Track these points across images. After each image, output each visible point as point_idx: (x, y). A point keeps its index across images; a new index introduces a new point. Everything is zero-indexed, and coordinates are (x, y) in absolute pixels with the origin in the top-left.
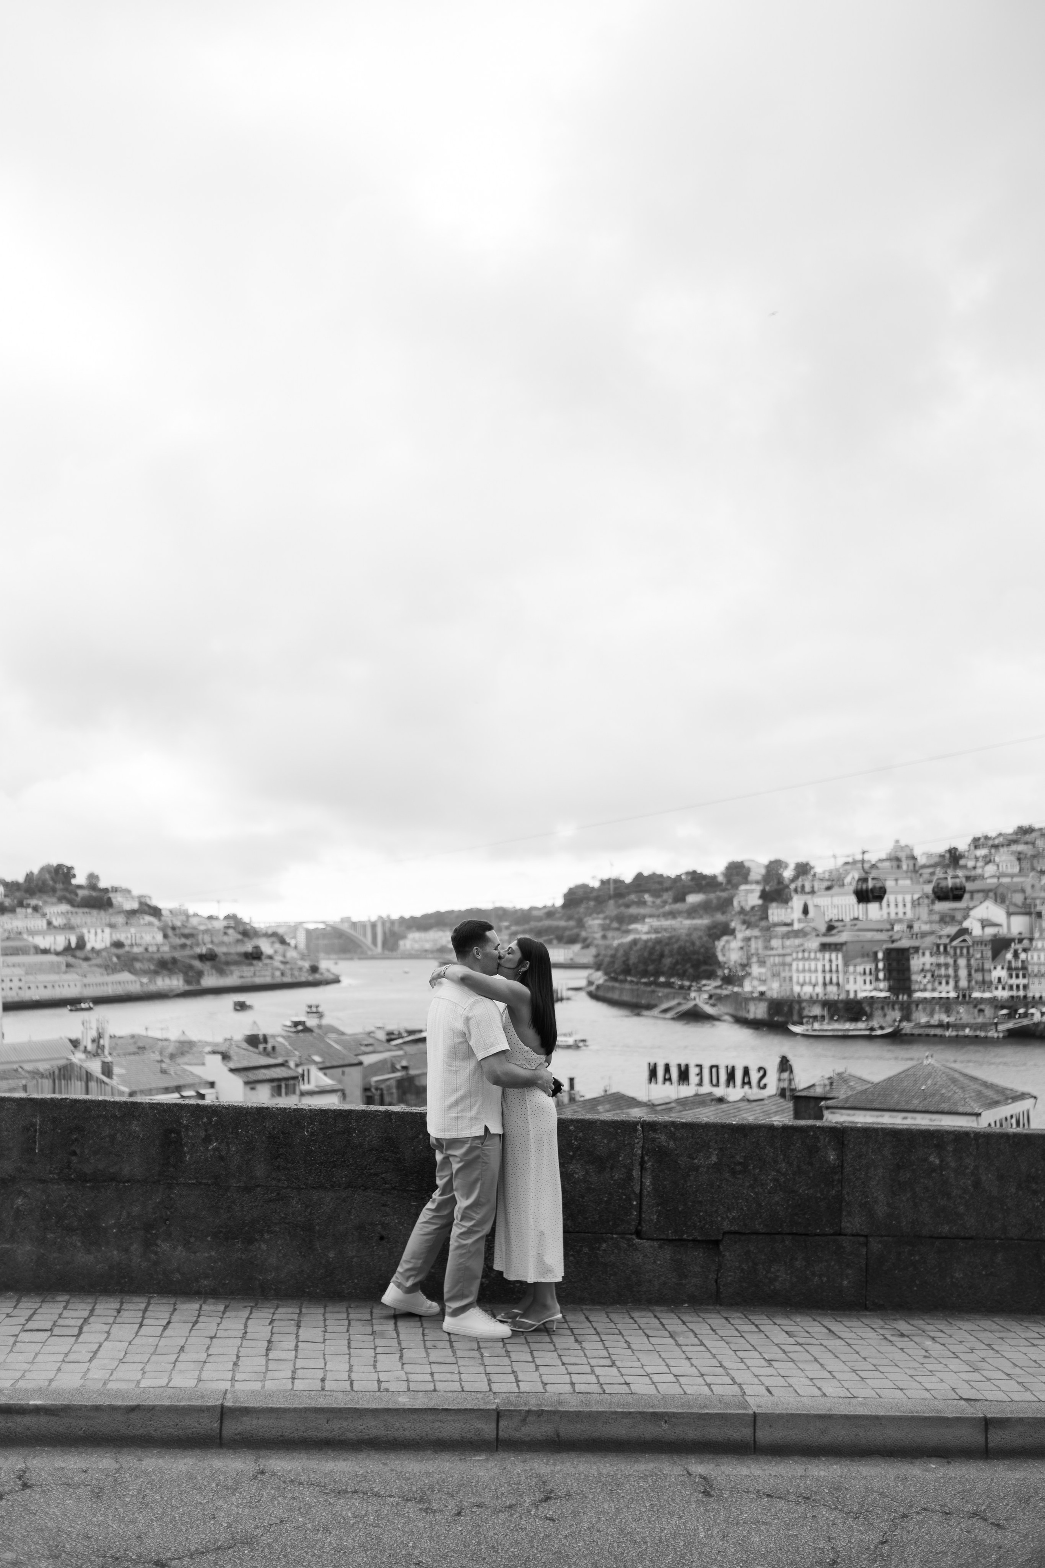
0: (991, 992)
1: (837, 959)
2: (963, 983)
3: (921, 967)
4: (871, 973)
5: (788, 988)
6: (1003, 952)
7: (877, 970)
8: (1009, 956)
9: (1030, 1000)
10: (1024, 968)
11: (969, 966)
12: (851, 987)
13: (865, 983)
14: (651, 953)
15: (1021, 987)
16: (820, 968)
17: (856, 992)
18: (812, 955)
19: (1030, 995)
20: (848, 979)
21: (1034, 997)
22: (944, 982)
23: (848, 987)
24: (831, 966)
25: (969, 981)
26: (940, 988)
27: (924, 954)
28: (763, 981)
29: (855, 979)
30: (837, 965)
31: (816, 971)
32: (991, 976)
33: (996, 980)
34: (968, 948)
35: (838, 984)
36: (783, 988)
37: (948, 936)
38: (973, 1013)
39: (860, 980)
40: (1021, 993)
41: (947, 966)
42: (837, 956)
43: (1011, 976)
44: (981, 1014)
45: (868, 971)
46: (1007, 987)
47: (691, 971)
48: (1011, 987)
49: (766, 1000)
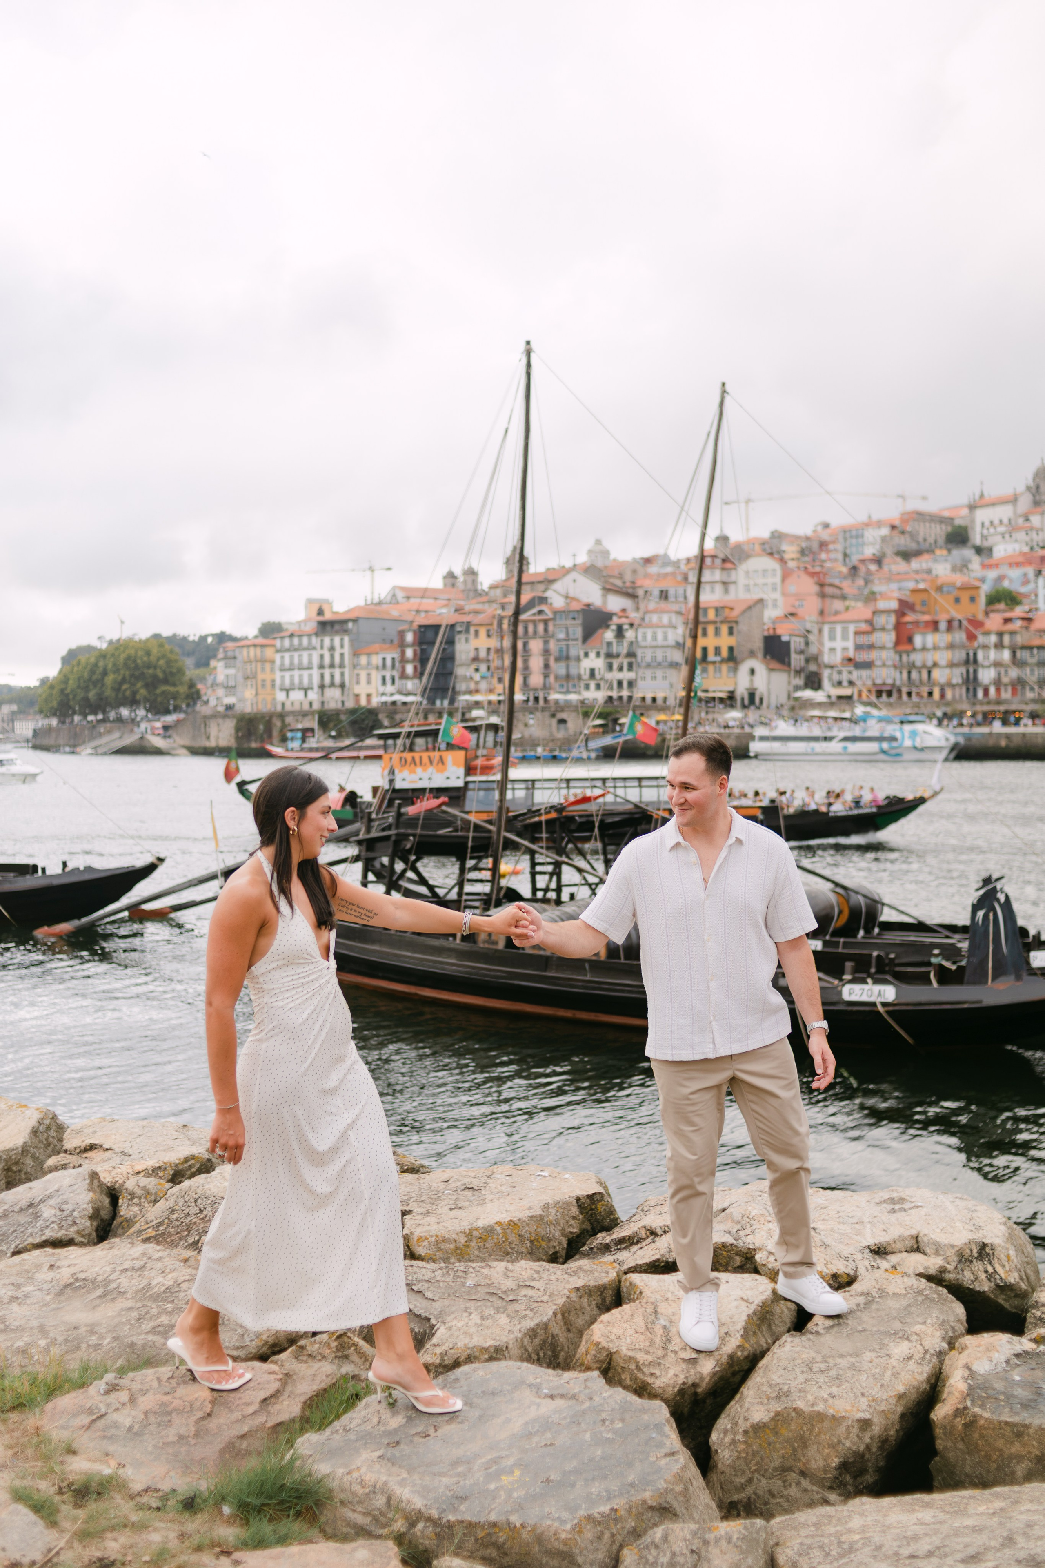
0: (579, 693)
1: (342, 645)
2: (536, 679)
3: (472, 654)
4: (393, 666)
5: (269, 698)
6: (600, 631)
7: (403, 660)
8: (609, 635)
9: (637, 703)
10: (631, 654)
11: (546, 652)
12: (362, 689)
13: (384, 682)
14: (92, 672)
15: (625, 684)
16: (316, 660)
17: (369, 696)
18: (305, 641)
19: (638, 695)
20: (358, 675)
21: (643, 699)
23: (357, 690)
24: (332, 656)
25: (546, 676)
27: (477, 633)
28: (230, 689)
29: (369, 675)
30: (342, 655)
31: (310, 668)
32: (579, 667)
33: (588, 672)
34: (546, 622)
35: (342, 686)
36: (260, 698)
38: (550, 725)
39: (376, 677)
40: (625, 693)
42: (342, 640)
43: (610, 667)
44: (562, 726)
45: (389, 662)
46: (603, 685)
47: (143, 692)
48: (609, 685)
49: (234, 717)
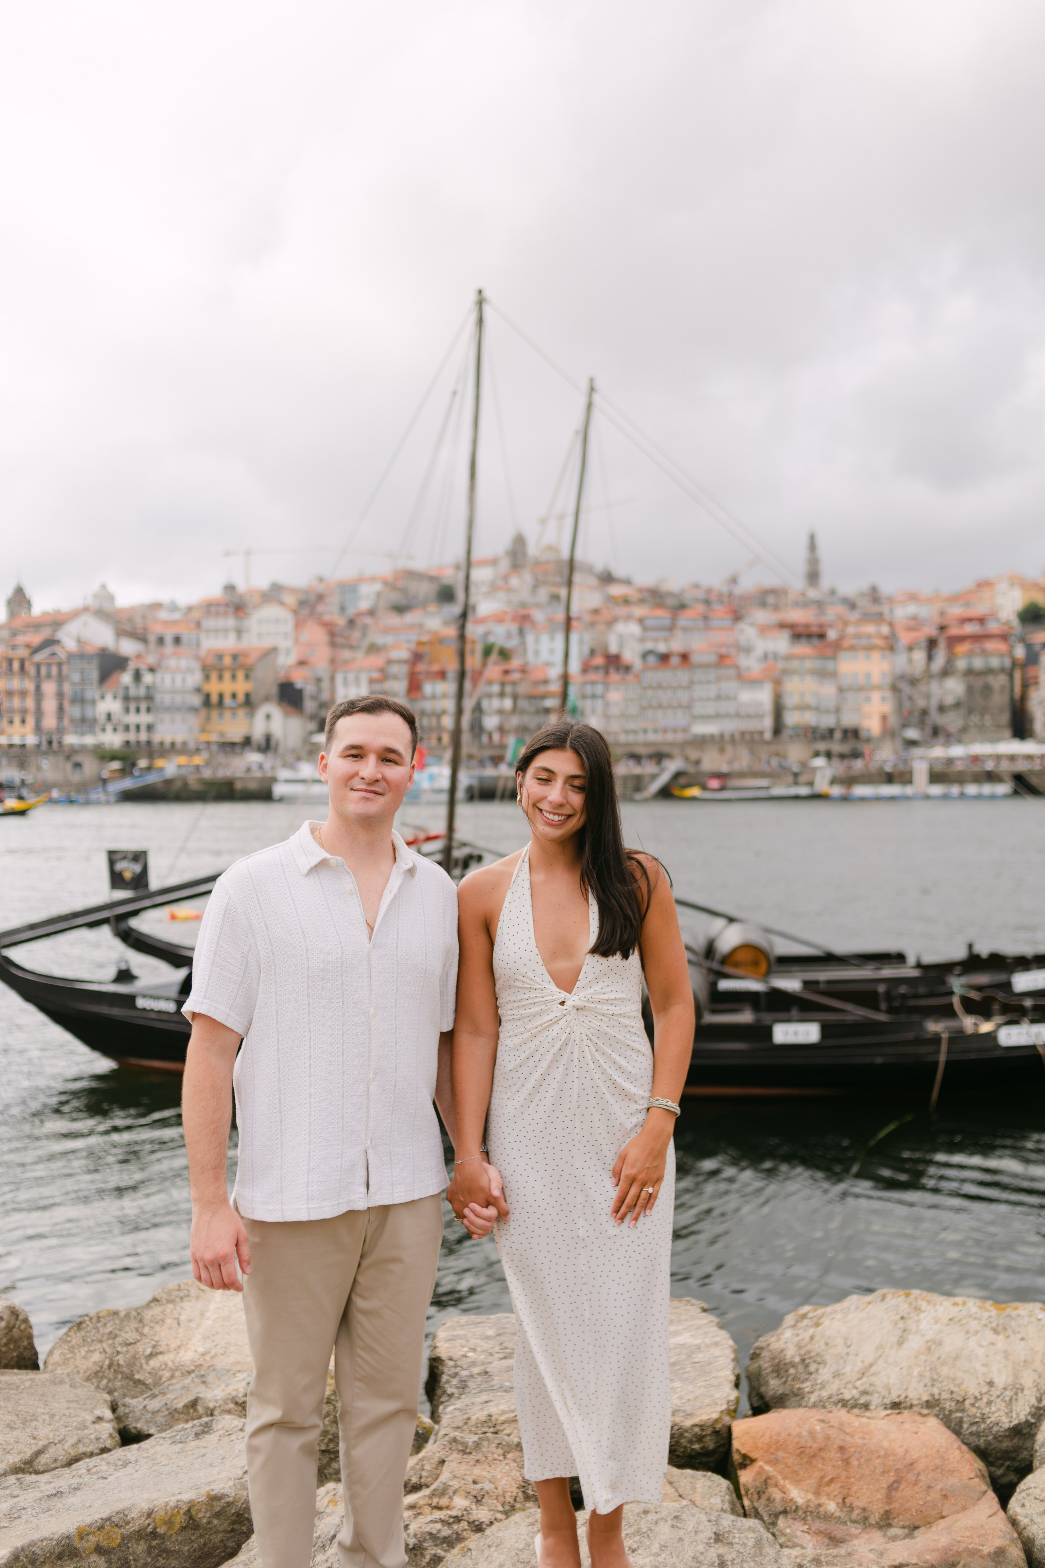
0: (94, 735)
2: (50, 722)
6: (117, 674)
8: (126, 678)
9: (156, 747)
10: (149, 698)
11: (60, 695)
15: (142, 727)
19: (156, 738)
21: (162, 743)
22: (17, 720)
25: (59, 718)
26: (9, 729)
32: (94, 711)
33: (104, 715)
34: (60, 665)
37: (28, 646)
38: (65, 769)
40: (143, 736)
41: (23, 694)
43: (127, 710)
44: (77, 769)
46: (120, 728)
48: (127, 728)
